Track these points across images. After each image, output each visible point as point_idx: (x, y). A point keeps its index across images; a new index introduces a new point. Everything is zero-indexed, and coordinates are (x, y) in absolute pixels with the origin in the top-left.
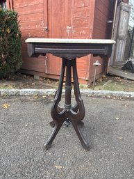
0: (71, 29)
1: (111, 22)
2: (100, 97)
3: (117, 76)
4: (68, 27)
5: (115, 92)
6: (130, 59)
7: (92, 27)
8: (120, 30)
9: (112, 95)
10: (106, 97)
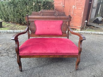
0: (75, 7)
1: (91, 2)
2: (87, 33)
3: (91, 26)
4: (73, 6)
5: (93, 32)
6: (98, 18)
7: (84, 7)
8: (94, 4)
9: (91, 33)
10: (89, 34)
